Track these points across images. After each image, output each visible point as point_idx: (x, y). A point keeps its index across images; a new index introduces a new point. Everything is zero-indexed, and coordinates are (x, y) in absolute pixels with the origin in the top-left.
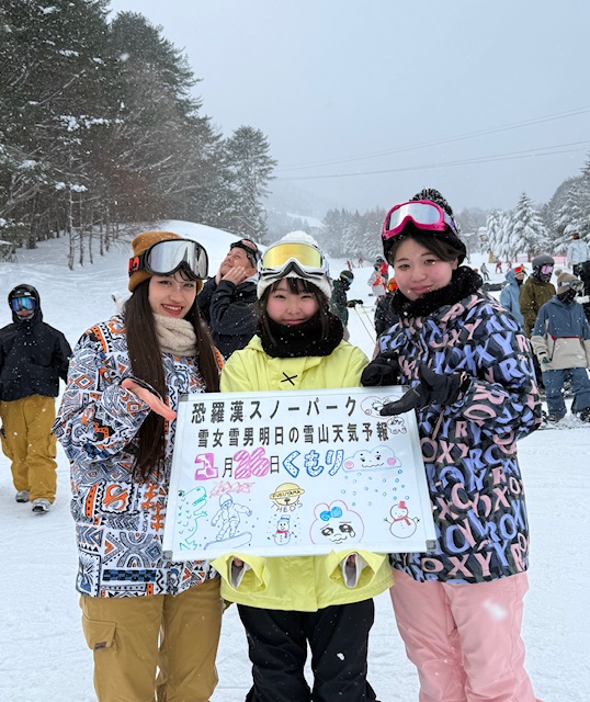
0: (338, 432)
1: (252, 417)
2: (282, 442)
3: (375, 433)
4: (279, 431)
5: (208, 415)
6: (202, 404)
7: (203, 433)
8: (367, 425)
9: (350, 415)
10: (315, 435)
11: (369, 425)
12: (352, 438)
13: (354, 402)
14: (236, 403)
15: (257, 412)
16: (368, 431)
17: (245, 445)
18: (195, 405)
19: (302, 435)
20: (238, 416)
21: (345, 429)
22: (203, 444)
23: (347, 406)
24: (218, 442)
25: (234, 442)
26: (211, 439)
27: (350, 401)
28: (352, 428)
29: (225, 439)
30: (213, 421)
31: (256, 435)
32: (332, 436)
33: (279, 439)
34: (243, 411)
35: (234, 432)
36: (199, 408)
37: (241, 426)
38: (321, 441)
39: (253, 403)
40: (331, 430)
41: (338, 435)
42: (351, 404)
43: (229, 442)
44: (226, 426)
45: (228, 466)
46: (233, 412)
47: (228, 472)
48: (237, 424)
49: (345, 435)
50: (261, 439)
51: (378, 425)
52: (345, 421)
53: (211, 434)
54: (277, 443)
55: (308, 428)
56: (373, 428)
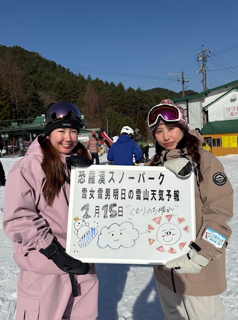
0: (154, 194)
4: (123, 192)
7: (84, 190)
8: (169, 191)
9: (160, 184)
10: (142, 195)
11: (170, 191)
13: (163, 175)
14: (102, 172)
16: (169, 195)
19: (135, 195)
20: (102, 181)
21: (157, 193)
23: (159, 178)
25: (100, 197)
26: (88, 194)
27: (161, 175)
28: (161, 192)
29: (96, 195)
31: (111, 193)
32: (151, 196)
33: (123, 196)
35: (100, 190)
38: (144, 199)
40: (150, 193)
41: (154, 196)
42: (162, 177)
47: (97, 214)
49: (157, 196)
51: (175, 192)
52: (158, 188)
53: (88, 191)
55: (138, 191)
56: (172, 193)
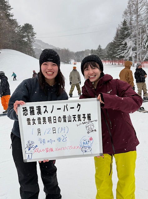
1: (44, 112)
2: (56, 122)
3: (87, 118)
5: (29, 112)
6: (26, 108)
12: (79, 120)
15: (46, 110)
17: (44, 123)
18: (23, 108)
22: (29, 124)
24: (34, 123)
30: (31, 114)
34: (41, 110)
36: (25, 110)
37: (41, 116)
39: (44, 107)
43: (38, 123)
44: (36, 116)
45: (39, 132)
46: (37, 111)
48: (40, 116)
50: (49, 121)
54: (54, 122)
